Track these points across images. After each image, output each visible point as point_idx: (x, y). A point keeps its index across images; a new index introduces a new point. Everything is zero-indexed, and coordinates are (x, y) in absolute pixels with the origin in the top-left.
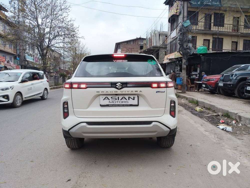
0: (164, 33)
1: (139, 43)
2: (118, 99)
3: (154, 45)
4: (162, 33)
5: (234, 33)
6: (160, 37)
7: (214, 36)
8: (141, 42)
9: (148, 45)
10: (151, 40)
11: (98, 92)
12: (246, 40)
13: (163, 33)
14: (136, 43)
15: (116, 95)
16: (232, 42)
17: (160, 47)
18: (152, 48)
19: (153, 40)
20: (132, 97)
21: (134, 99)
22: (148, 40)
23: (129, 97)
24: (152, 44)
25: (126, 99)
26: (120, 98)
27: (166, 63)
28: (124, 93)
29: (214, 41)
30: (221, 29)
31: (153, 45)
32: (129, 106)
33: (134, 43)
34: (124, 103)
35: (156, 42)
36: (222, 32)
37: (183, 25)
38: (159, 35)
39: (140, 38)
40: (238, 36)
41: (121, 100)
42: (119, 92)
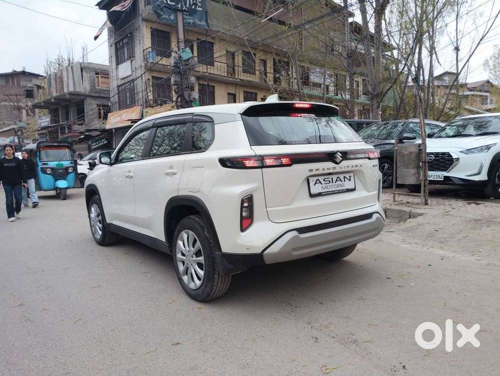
0: (93, 66)
1: (23, 83)
2: (333, 182)
3: (68, 90)
4: (86, 65)
5: (231, 79)
6: (84, 73)
7: (201, 82)
8: (26, 81)
9: (53, 90)
10: (61, 78)
11: (311, 170)
12: (247, 92)
13: (90, 66)
14: (13, 84)
15: (330, 174)
16: (229, 94)
17: (86, 96)
18: (67, 96)
19: (65, 79)
20: (347, 176)
21: (350, 180)
22: (52, 77)
23: (344, 177)
24: (63, 88)
25: (341, 180)
26: (334, 181)
27: (112, 129)
28: (344, 170)
29: (201, 90)
30: (212, 70)
31: (66, 90)
32: (345, 192)
33: (7, 82)
34: (340, 188)
35: (74, 83)
36: (213, 76)
37: (180, 57)
38: (82, 69)
39: (24, 73)
40: (235, 85)
41: (336, 182)
42: (338, 168)
